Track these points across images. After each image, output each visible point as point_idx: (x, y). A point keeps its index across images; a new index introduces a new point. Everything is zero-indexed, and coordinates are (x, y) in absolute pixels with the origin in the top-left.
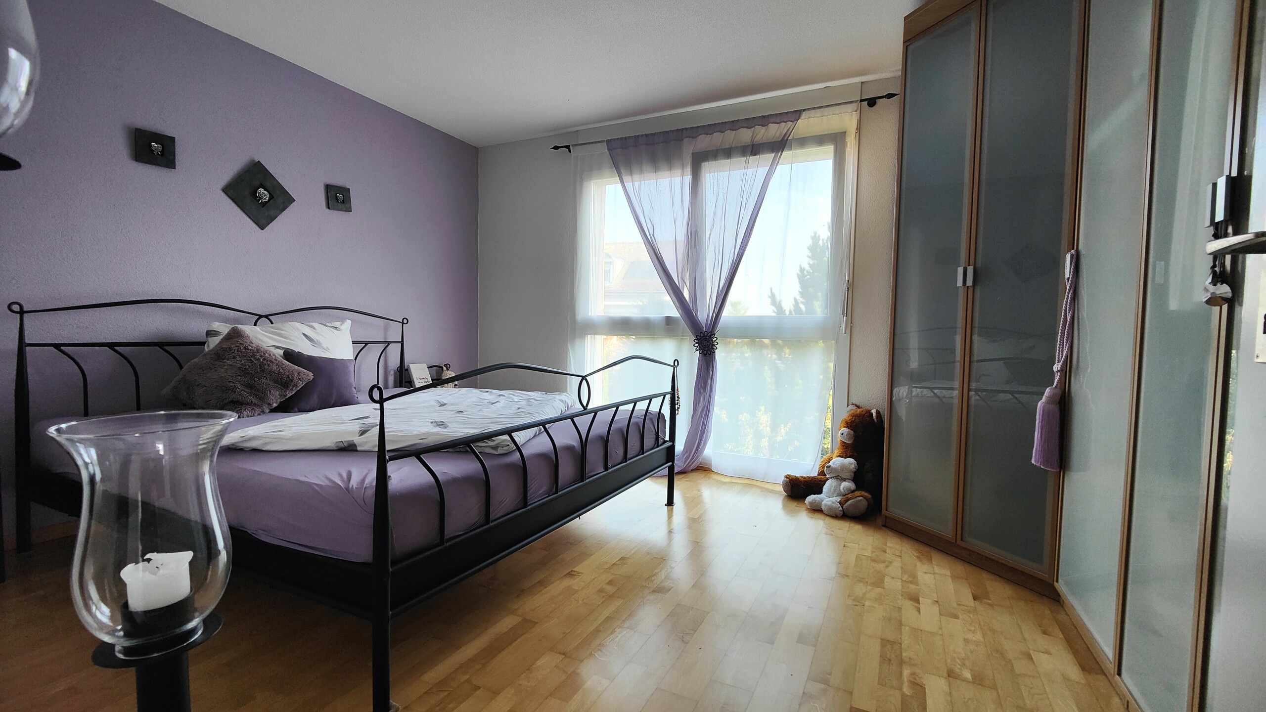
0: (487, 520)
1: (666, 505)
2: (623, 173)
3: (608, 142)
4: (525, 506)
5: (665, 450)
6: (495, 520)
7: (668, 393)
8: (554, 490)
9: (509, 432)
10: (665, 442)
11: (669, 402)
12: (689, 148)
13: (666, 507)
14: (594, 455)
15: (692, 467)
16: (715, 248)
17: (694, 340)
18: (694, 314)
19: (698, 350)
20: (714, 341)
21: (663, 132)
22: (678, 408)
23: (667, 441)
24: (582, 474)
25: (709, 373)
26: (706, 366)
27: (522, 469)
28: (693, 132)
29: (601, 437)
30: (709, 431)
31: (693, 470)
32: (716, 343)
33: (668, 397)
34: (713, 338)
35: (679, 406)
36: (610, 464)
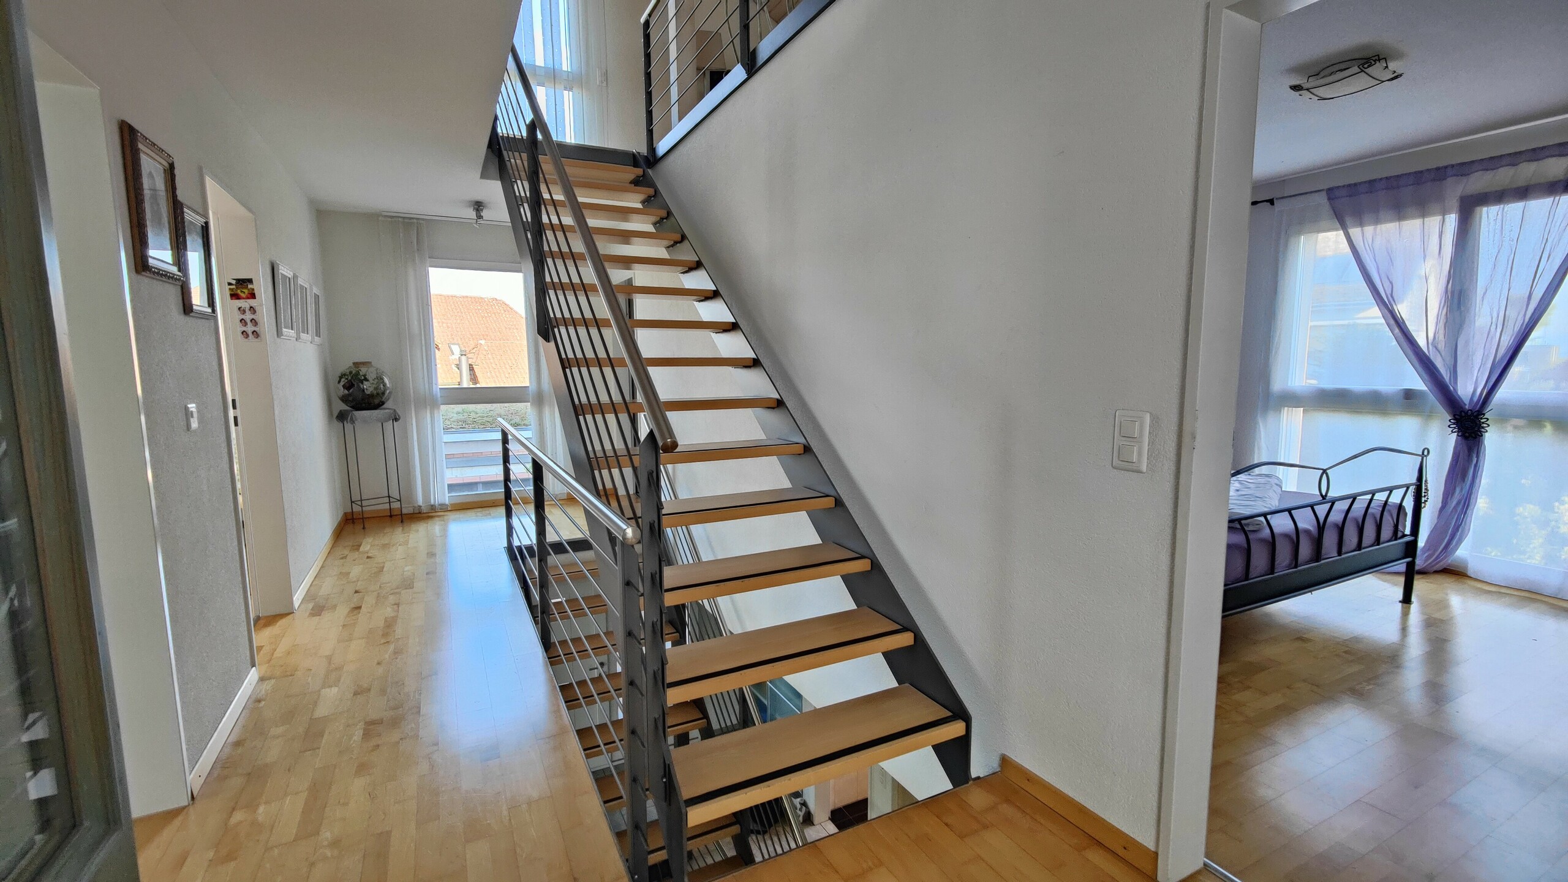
0: (1247, 578)
1: (1400, 602)
2: (1348, 224)
3: (1330, 191)
4: (1272, 572)
5: (1404, 545)
6: (1254, 578)
7: (1412, 484)
8: (1293, 565)
9: (1265, 515)
10: (1404, 536)
11: (1413, 493)
12: (1456, 189)
13: (1400, 604)
14: (1330, 540)
15: (1435, 568)
16: (1492, 310)
17: (1450, 421)
18: (1452, 388)
19: (1455, 432)
20: (1483, 423)
21: (1415, 173)
22: (1426, 501)
23: (1407, 535)
24: (1317, 555)
25: (1472, 461)
26: (1466, 451)
27: (1272, 543)
28: (1463, 169)
29: (1336, 525)
30: (1467, 528)
31: (1436, 572)
32: (1485, 425)
33: (1412, 489)
34: (1481, 419)
35: (1428, 498)
36: (1344, 550)
